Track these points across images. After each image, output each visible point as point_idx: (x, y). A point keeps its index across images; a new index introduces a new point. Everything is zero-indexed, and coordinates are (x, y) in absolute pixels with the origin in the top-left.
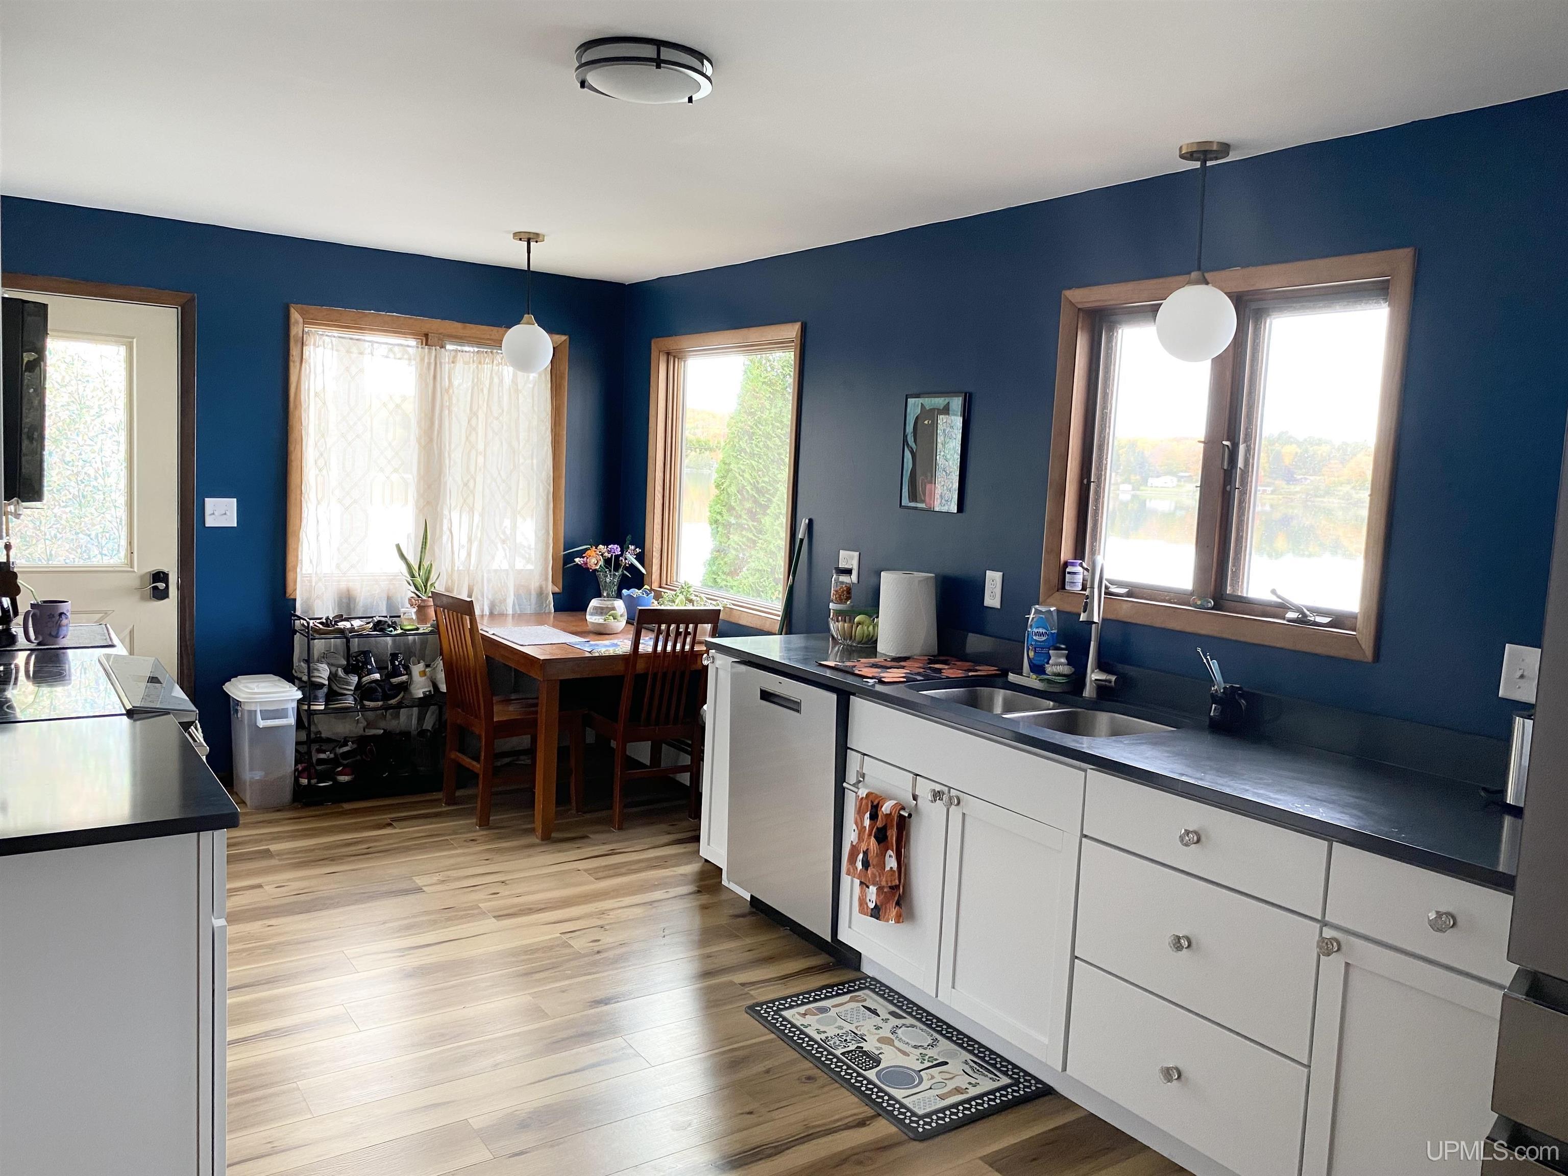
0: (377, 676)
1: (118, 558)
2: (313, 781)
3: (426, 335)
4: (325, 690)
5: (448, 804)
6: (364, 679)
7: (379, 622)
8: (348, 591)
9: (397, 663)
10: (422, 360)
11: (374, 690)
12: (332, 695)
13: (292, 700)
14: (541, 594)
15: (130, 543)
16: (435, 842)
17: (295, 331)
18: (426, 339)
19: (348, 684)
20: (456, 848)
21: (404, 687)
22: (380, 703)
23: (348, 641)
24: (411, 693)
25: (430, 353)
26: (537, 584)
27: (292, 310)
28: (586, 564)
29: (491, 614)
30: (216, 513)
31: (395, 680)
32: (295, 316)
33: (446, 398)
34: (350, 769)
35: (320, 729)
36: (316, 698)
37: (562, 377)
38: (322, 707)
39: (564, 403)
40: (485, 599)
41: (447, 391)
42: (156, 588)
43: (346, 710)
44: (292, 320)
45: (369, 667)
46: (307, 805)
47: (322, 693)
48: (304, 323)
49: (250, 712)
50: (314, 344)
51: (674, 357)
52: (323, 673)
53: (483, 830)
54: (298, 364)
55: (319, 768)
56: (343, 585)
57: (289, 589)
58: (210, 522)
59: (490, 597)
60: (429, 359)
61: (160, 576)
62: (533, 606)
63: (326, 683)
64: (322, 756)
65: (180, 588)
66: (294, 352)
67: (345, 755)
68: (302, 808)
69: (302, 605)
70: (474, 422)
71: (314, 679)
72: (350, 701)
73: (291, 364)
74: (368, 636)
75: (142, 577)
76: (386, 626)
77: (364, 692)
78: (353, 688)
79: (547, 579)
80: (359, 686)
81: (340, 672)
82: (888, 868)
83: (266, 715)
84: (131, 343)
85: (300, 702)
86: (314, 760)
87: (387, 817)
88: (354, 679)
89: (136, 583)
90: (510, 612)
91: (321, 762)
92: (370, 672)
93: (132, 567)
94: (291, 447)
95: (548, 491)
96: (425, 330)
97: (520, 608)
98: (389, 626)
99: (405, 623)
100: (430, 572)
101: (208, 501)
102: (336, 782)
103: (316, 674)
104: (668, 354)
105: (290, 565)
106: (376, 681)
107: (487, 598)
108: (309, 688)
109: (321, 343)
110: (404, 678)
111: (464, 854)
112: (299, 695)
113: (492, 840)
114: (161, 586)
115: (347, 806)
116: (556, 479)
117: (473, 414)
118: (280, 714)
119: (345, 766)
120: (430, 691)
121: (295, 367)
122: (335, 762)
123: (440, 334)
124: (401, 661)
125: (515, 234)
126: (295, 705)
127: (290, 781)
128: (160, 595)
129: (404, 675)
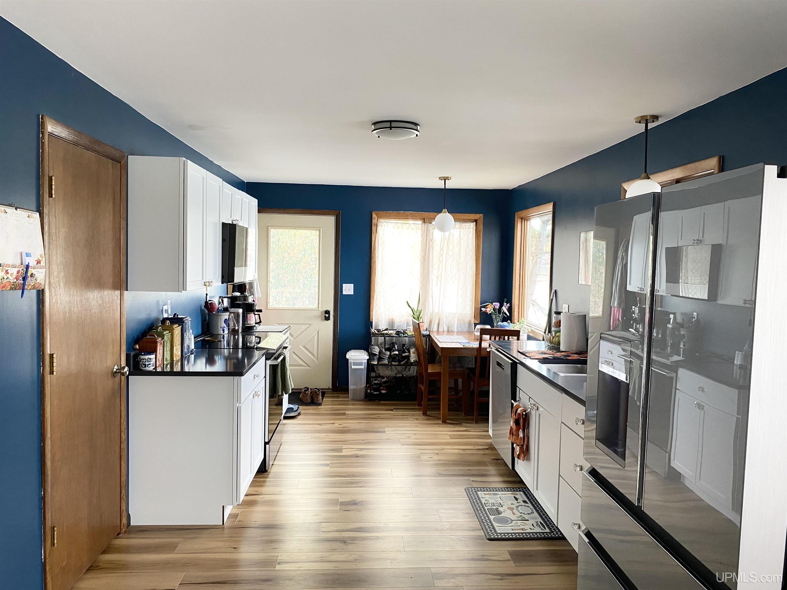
0: (397, 352)
1: (315, 306)
2: (372, 391)
3: (424, 219)
4: (377, 356)
5: (419, 406)
6: (392, 353)
7: (398, 331)
8: (392, 319)
9: (404, 348)
10: (422, 229)
11: (395, 358)
12: (380, 359)
13: (365, 359)
14: (470, 323)
15: (319, 300)
16: (403, 418)
17: (374, 221)
18: (424, 221)
19: (385, 355)
20: (409, 421)
21: (408, 357)
22: (397, 363)
23: (385, 338)
24: (410, 361)
25: (425, 226)
26: (468, 320)
27: (373, 214)
28: (486, 311)
29: (448, 331)
30: (346, 289)
31: (404, 355)
32: (374, 215)
33: (431, 243)
34: (387, 388)
35: (380, 372)
36: (374, 360)
37: (480, 232)
38: (376, 363)
39: (481, 243)
40: (445, 325)
41: (432, 240)
42: (325, 316)
43: (385, 365)
44: (373, 217)
45: (394, 349)
46: (370, 400)
47: (376, 358)
48: (378, 218)
49: (350, 362)
50: (381, 226)
51: (525, 219)
52: (376, 350)
53: (423, 416)
54: (375, 233)
55: (374, 386)
56: (391, 317)
57: (371, 319)
58: (344, 293)
59: (447, 324)
60: (425, 228)
61: (327, 312)
62: (467, 328)
63: (378, 354)
64: (376, 382)
65: (334, 317)
66: (374, 228)
67: (384, 382)
68: (367, 401)
69: (375, 324)
70: (441, 253)
71: (373, 352)
72: (386, 362)
73: (373, 234)
74: (393, 336)
75: (322, 312)
76: (400, 333)
77: (392, 358)
78: (387, 357)
79: (472, 317)
80: (390, 355)
81: (384, 351)
82: (520, 437)
83: (355, 364)
84: (320, 229)
85: (368, 360)
86: (373, 383)
87: (392, 407)
88: (388, 353)
89: (320, 314)
90: (456, 330)
91: (375, 384)
92: (394, 351)
93: (319, 308)
94: (372, 265)
95: (474, 280)
96: (423, 217)
97: (461, 329)
98: (401, 333)
99: (408, 332)
100: (421, 313)
101: (343, 285)
102: (380, 392)
103: (374, 350)
104: (522, 218)
105: (371, 309)
106: (396, 354)
107: (446, 324)
108: (371, 355)
109: (383, 225)
110: (407, 354)
111: (410, 423)
112: (368, 358)
113: (424, 420)
114: (327, 315)
115: (382, 402)
116: (477, 275)
117: (442, 249)
118: (360, 364)
119: (384, 387)
120: (416, 360)
121: (374, 235)
122: (380, 385)
123: (429, 218)
124: (406, 347)
125: (440, 178)
126: (366, 361)
127: (363, 391)
128: (327, 319)
129: (406, 353)
